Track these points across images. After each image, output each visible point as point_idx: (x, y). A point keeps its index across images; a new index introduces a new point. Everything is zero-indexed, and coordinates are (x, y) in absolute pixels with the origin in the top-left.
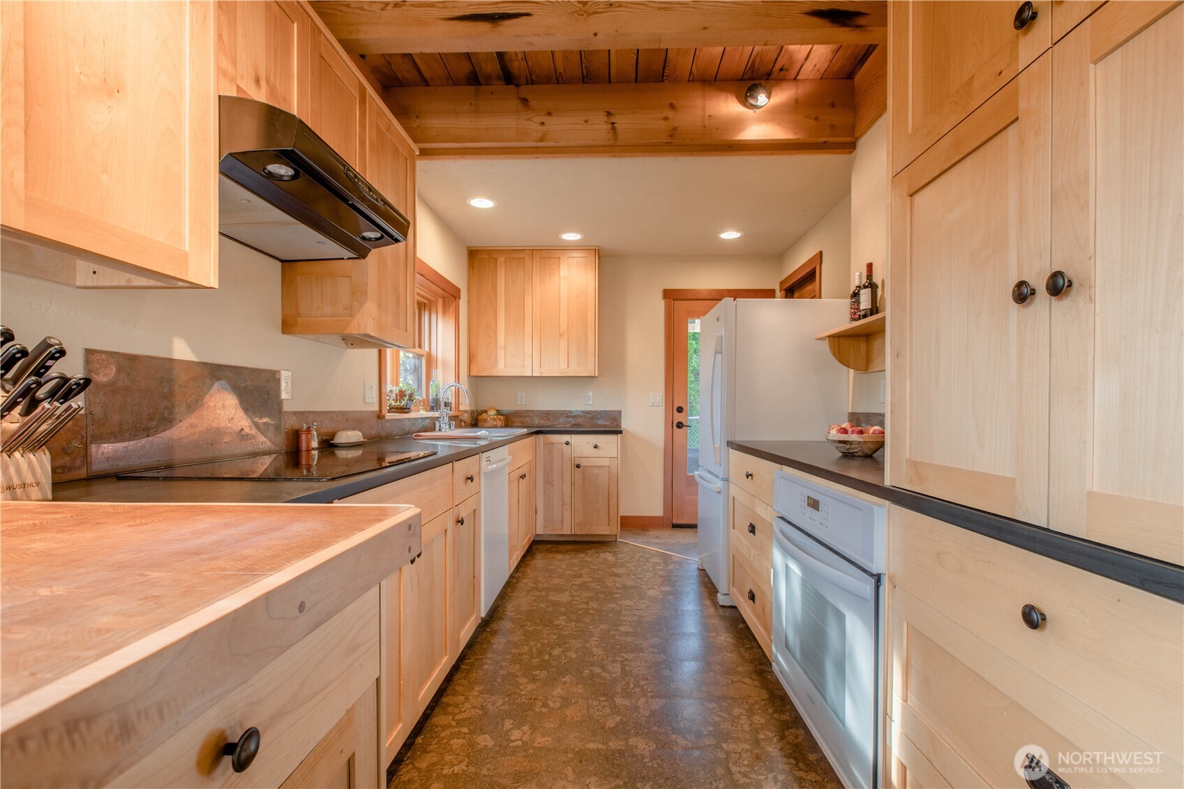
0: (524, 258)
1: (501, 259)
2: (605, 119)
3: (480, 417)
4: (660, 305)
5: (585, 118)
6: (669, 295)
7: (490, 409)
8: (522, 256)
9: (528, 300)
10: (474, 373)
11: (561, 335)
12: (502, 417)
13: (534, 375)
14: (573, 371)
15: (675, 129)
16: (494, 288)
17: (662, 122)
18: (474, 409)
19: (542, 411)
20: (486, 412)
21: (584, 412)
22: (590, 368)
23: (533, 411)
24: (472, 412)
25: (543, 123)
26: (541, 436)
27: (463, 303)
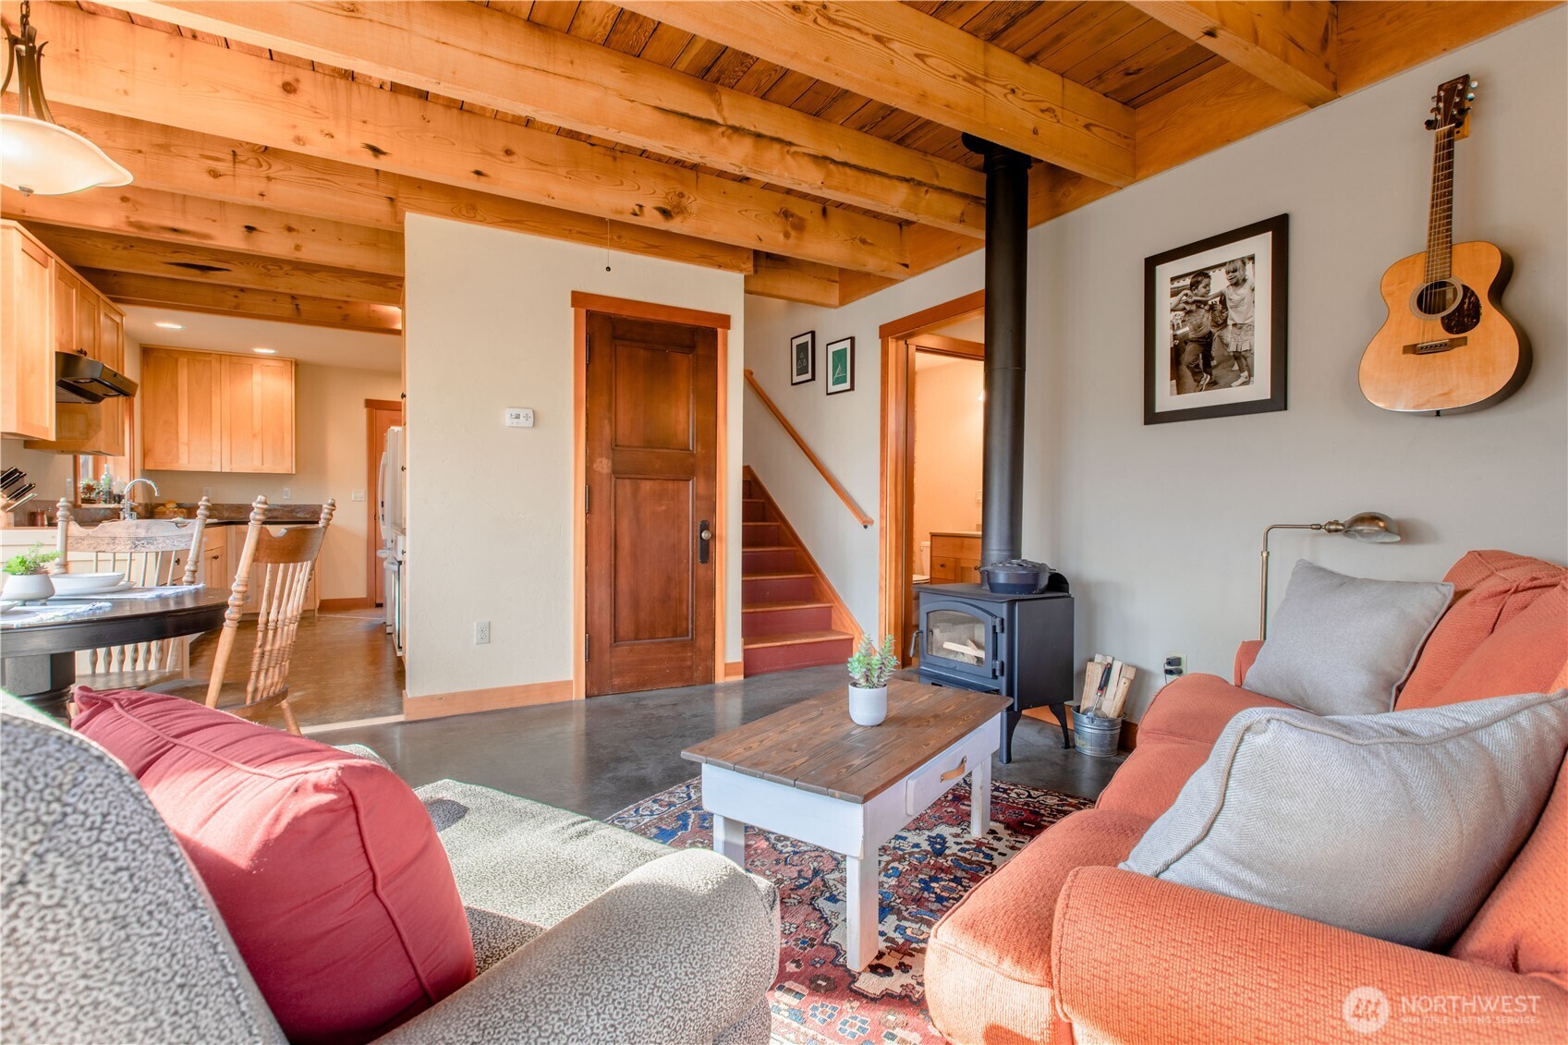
0: (210, 362)
1: (183, 360)
2: (290, 300)
3: (156, 510)
4: (362, 413)
5: (273, 298)
6: (370, 404)
7: (170, 502)
8: (208, 359)
9: (216, 401)
10: (150, 466)
11: (254, 436)
12: (184, 510)
13: (223, 471)
14: (268, 468)
15: (347, 315)
16: (175, 387)
17: (337, 310)
18: (147, 502)
19: (233, 505)
20: (163, 505)
21: (281, 506)
22: (287, 466)
23: (223, 505)
24: (146, 505)
25: (236, 297)
26: (233, 527)
27: (137, 399)
